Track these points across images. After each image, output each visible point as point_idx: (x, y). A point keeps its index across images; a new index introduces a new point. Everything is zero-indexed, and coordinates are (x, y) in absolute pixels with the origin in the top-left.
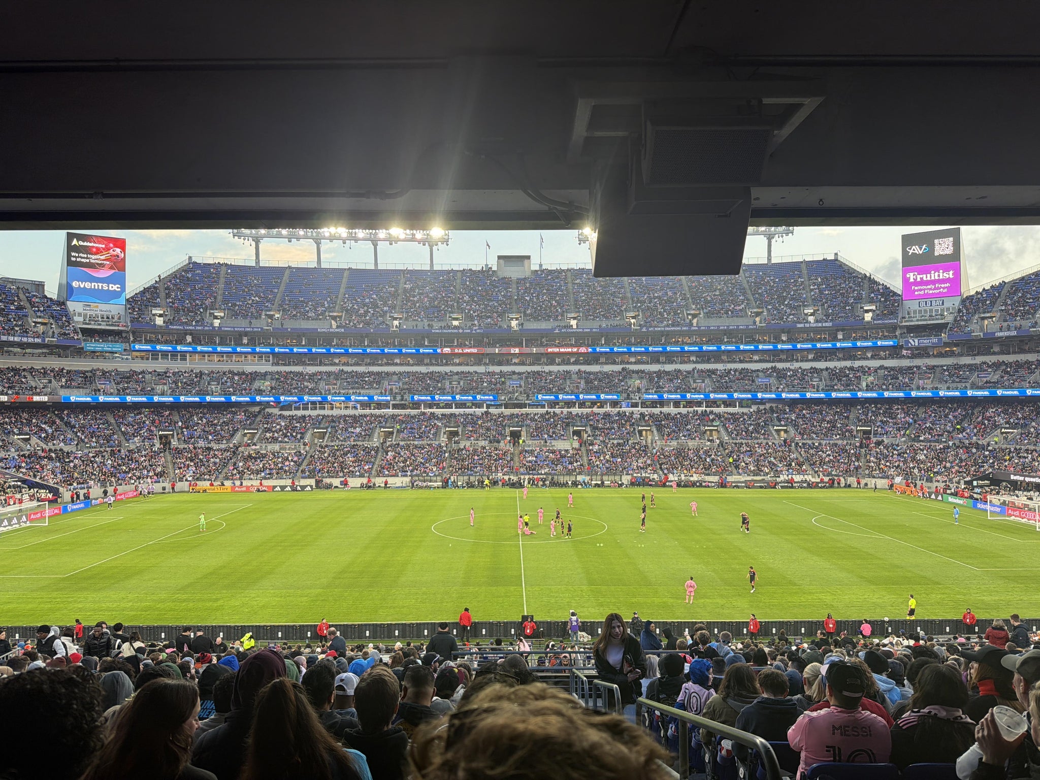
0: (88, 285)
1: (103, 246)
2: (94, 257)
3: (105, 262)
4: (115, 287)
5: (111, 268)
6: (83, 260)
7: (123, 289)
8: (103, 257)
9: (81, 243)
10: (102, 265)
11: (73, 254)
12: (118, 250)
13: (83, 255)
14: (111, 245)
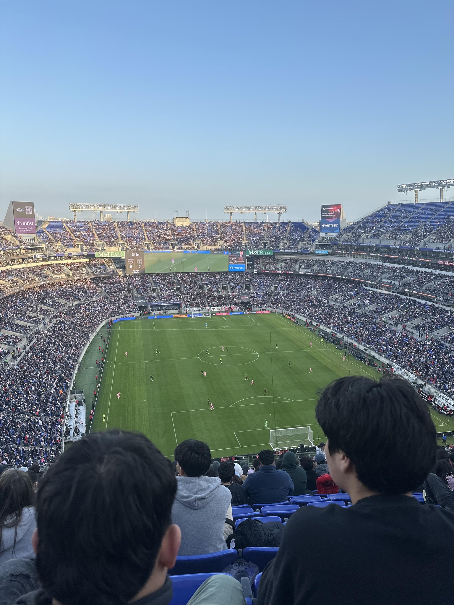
0: (327, 225)
1: (333, 209)
2: (330, 214)
3: (333, 215)
4: (336, 225)
5: (335, 218)
6: (326, 216)
7: (339, 226)
8: (332, 214)
9: (326, 209)
10: (332, 217)
11: (323, 214)
12: (338, 209)
13: (326, 214)
14: (336, 208)
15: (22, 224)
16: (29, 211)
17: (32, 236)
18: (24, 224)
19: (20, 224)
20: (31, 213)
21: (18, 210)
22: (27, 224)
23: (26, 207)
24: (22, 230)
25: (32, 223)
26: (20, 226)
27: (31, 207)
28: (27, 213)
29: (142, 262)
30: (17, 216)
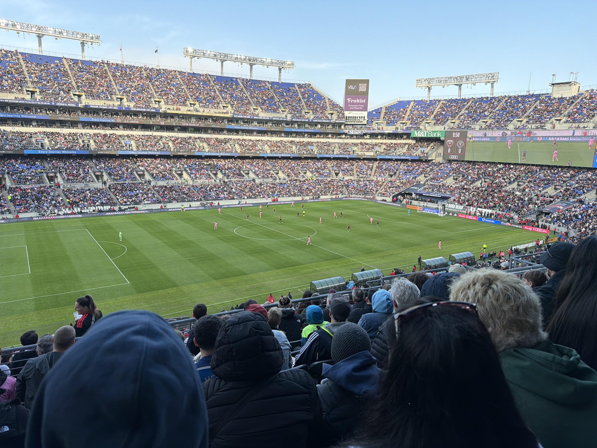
15: (353, 101)
16: (362, 88)
17: (361, 114)
18: (355, 101)
19: (350, 102)
20: (365, 90)
21: (351, 87)
22: (358, 101)
23: (360, 84)
24: (352, 107)
25: (365, 100)
26: (350, 103)
27: (366, 84)
28: (360, 91)
29: (463, 145)
30: (348, 93)
